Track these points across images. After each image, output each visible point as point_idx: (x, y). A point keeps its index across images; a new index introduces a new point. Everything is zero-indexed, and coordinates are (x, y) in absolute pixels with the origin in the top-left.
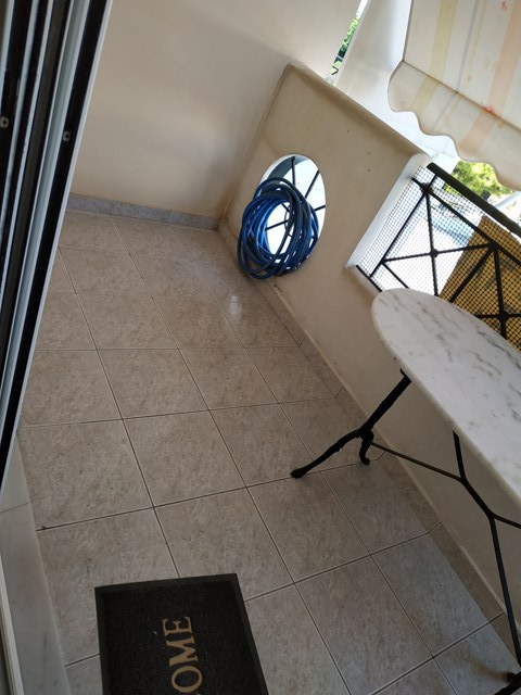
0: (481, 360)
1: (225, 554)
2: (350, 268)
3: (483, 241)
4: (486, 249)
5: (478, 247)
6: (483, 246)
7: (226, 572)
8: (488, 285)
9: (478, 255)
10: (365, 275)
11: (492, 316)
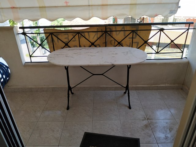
0: (76, 54)
1: (79, 133)
2: (25, 64)
3: (48, 34)
4: (51, 35)
5: (48, 36)
6: (49, 35)
7: (84, 134)
8: (58, 41)
9: (50, 38)
10: (30, 63)
11: (65, 46)
